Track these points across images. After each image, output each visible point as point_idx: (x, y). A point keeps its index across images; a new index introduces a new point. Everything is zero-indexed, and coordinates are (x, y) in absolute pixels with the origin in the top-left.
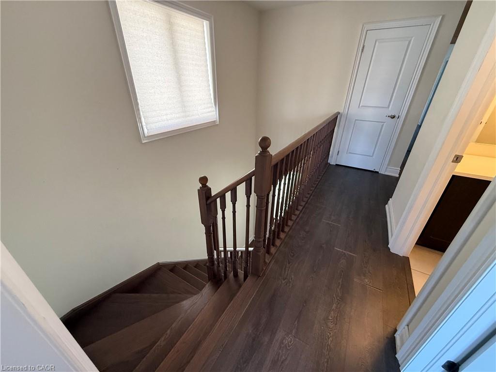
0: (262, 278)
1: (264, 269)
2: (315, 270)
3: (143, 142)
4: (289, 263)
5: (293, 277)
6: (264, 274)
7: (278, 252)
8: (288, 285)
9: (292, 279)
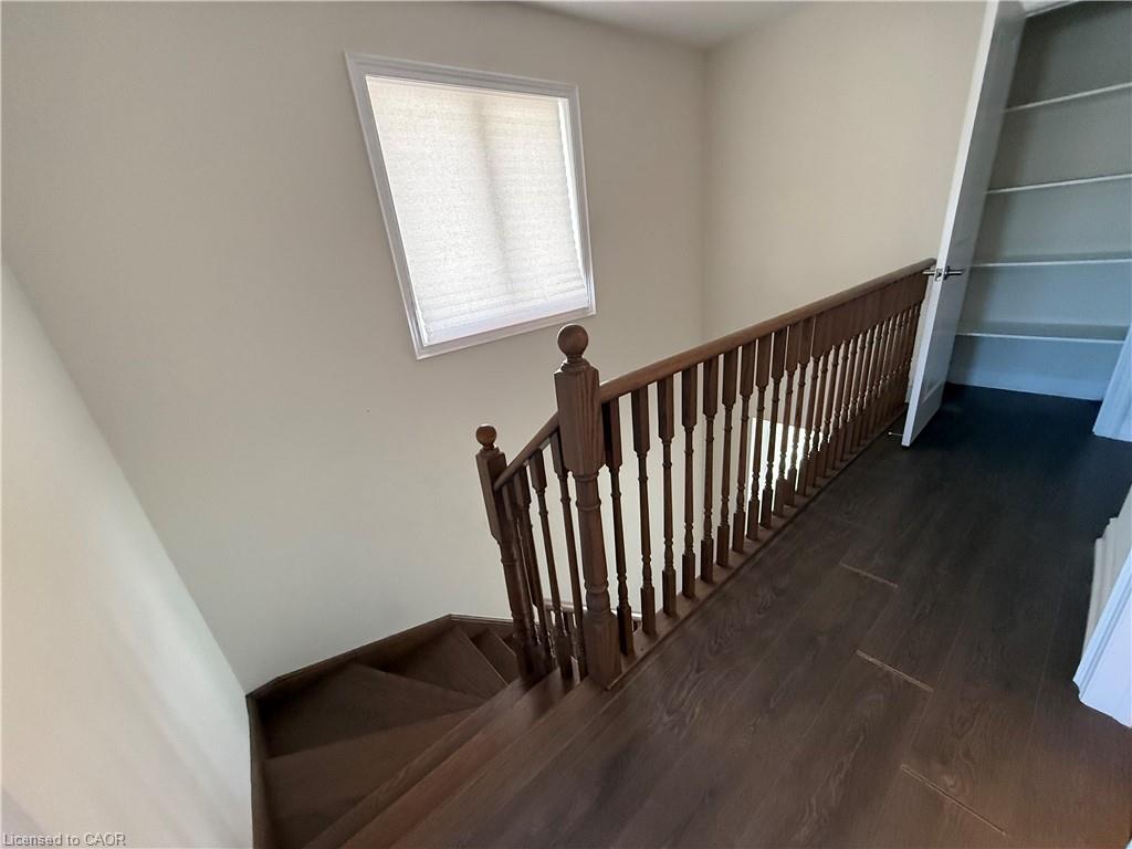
0: (613, 696)
1: (624, 670)
2: (772, 706)
3: (419, 358)
4: (698, 671)
5: (697, 710)
6: (621, 685)
7: (676, 635)
8: (676, 730)
9: (692, 717)
